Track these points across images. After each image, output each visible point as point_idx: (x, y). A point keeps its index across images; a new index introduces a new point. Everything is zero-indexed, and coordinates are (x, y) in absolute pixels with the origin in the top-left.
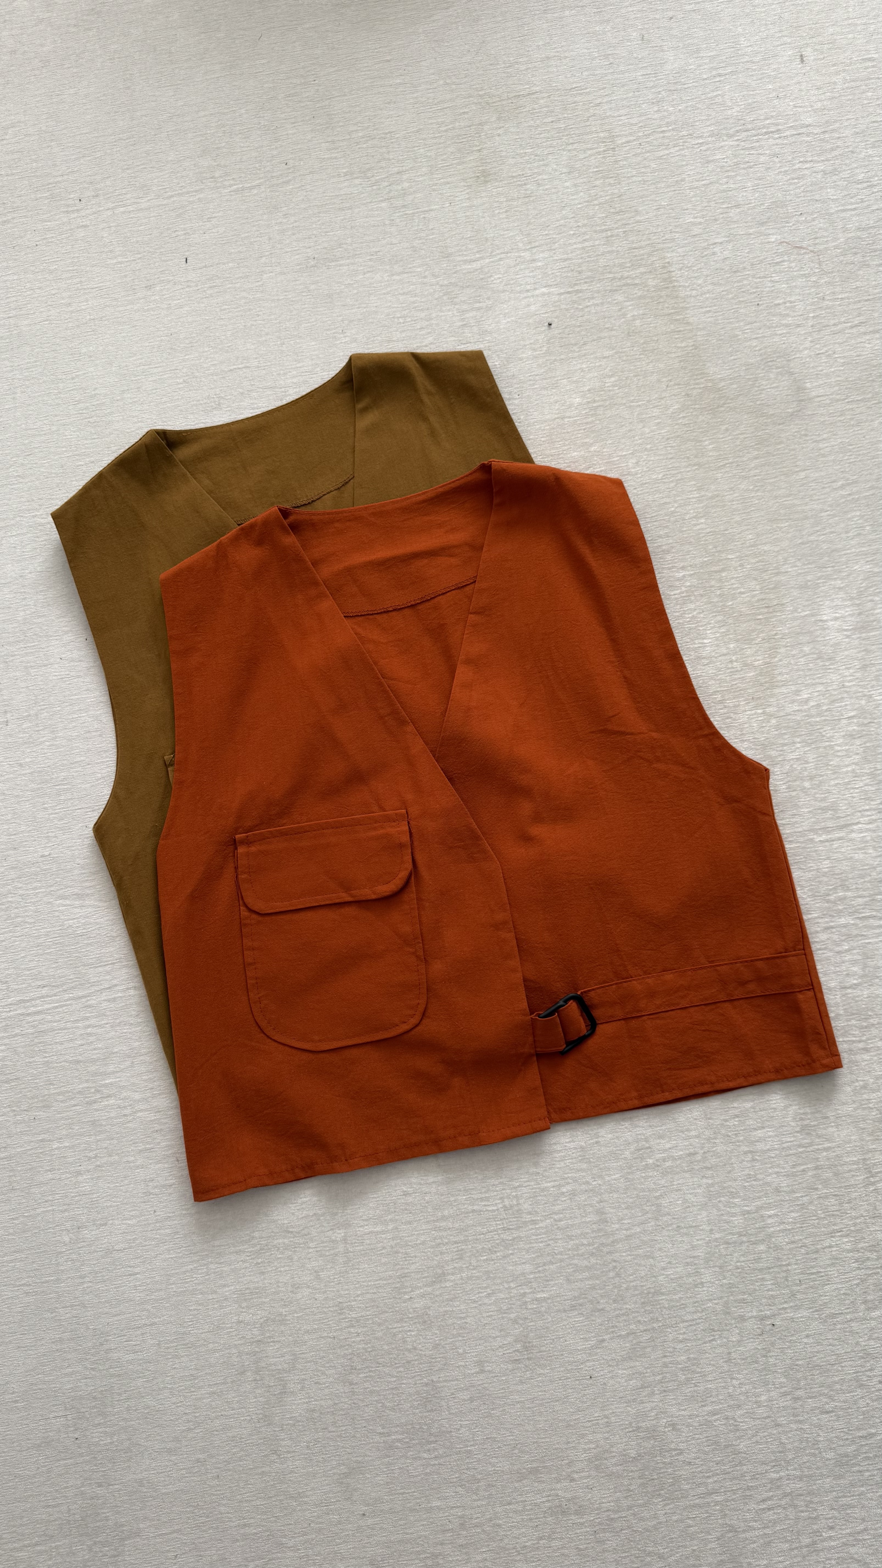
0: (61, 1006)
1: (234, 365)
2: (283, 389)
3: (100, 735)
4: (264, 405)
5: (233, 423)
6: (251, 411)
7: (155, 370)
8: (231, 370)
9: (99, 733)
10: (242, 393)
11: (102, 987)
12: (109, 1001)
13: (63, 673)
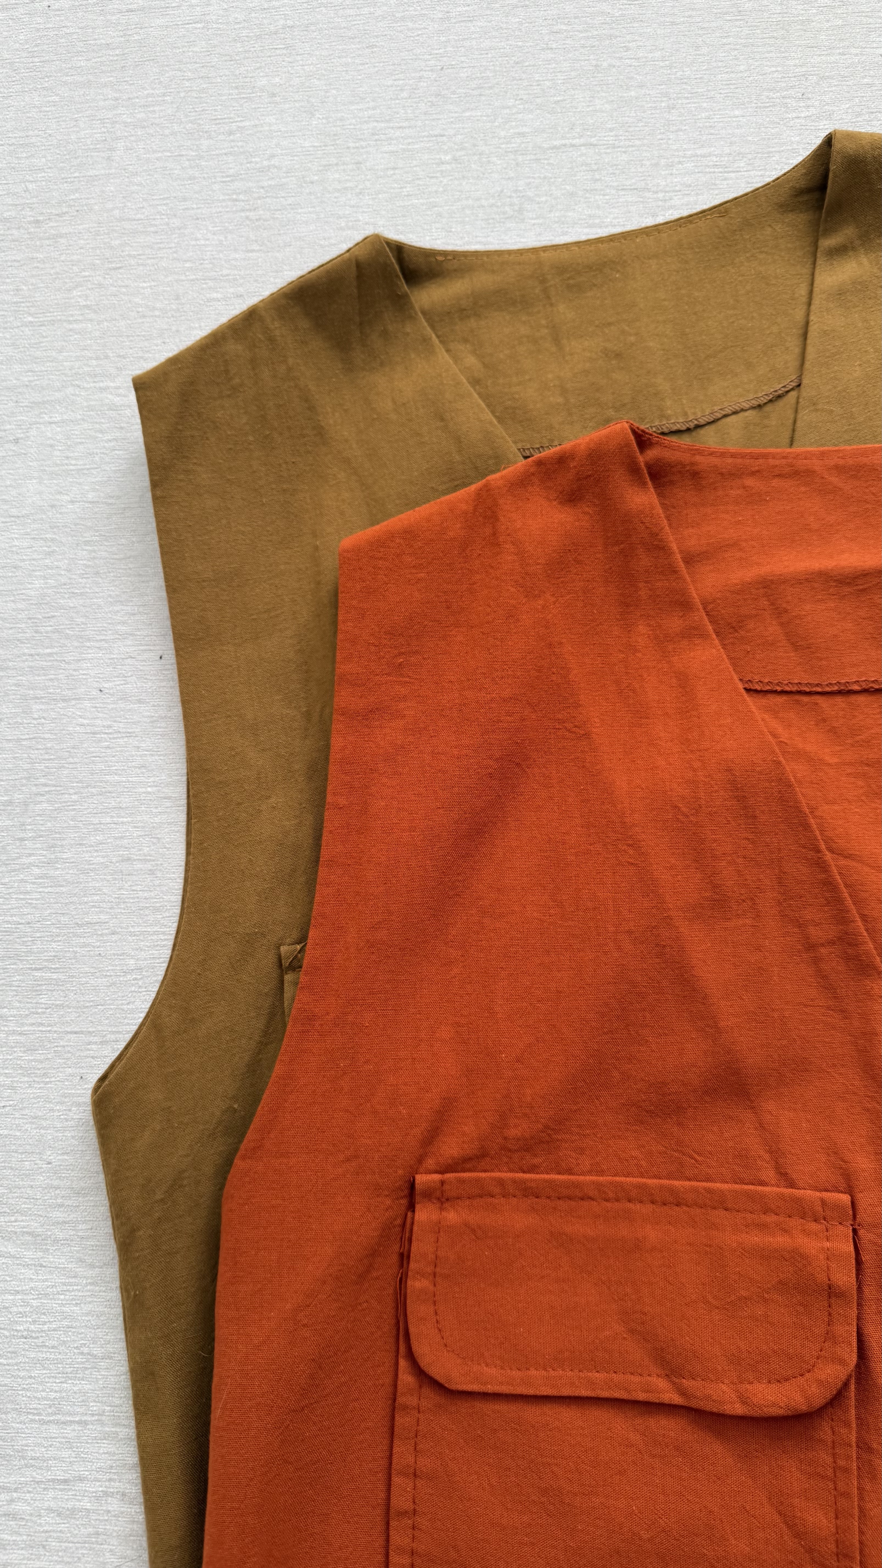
1: (563, 138)
2: (661, 195)
3: (152, 872)
4: (615, 222)
5: (545, 249)
6: (586, 230)
7: (398, 133)
8: (555, 147)
9: (149, 866)
10: (572, 194)
12: (58, 1512)
13: (99, 722)
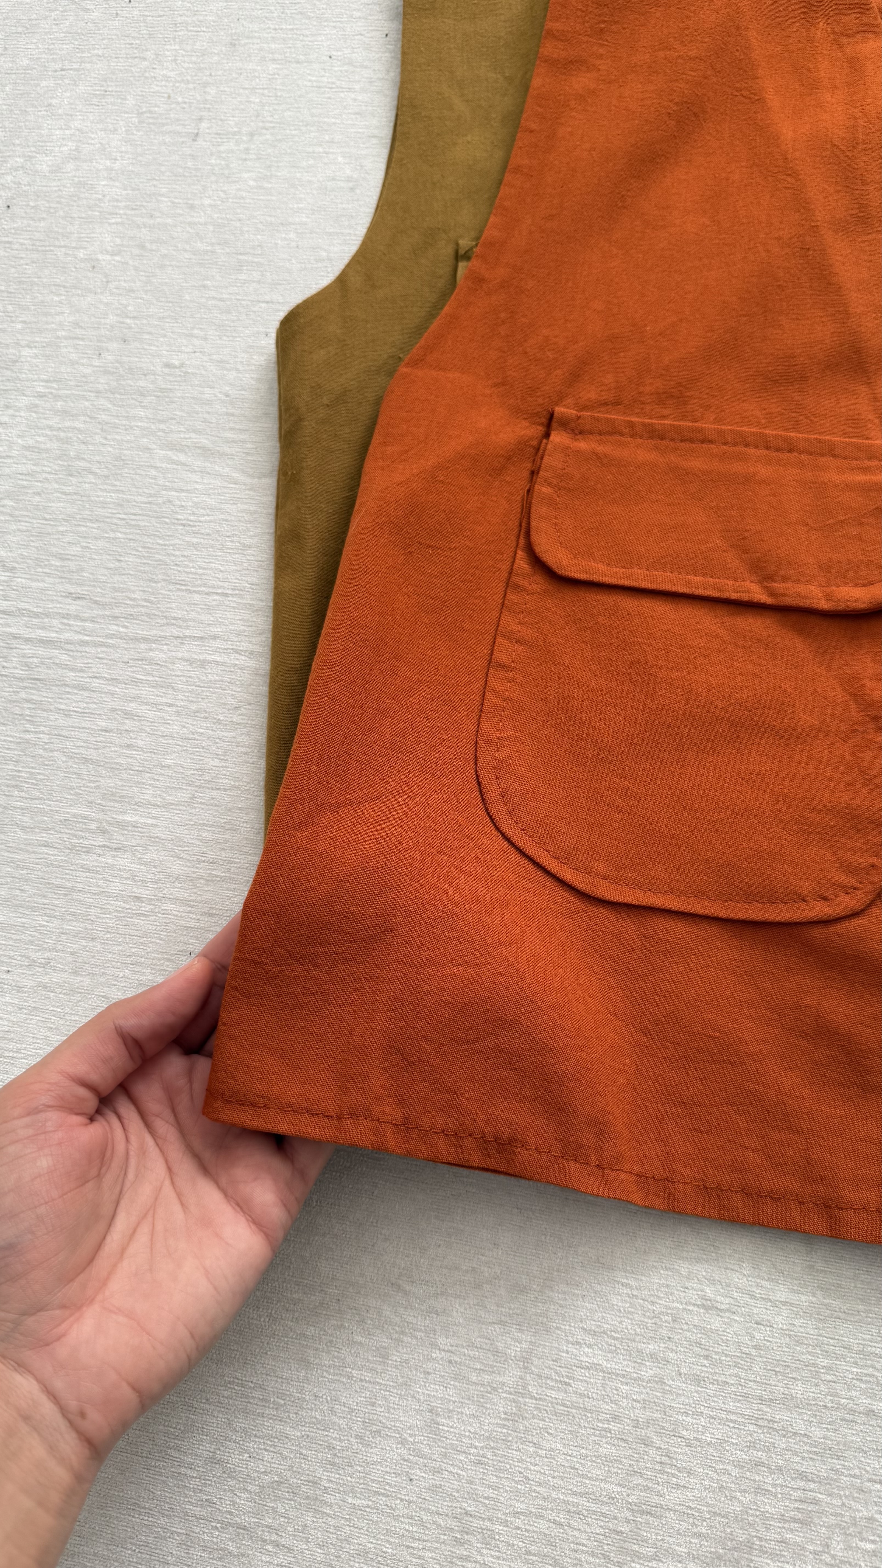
0: (96, 645)
11: (188, 633)
12: (190, 662)
13: (325, 79)
